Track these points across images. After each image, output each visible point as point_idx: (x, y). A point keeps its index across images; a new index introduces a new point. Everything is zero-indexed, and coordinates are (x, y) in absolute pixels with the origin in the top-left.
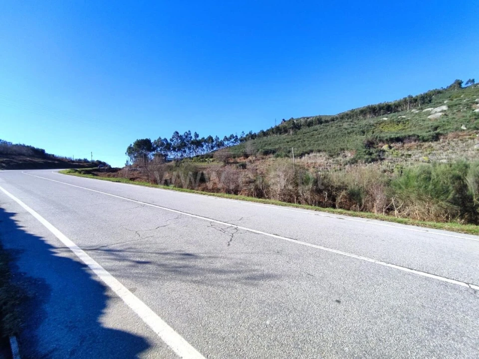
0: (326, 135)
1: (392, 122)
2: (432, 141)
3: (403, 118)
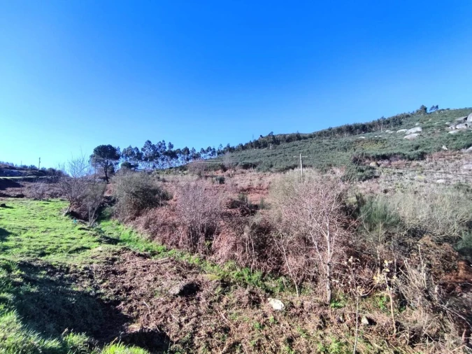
0: (308, 151)
1: (370, 140)
2: (418, 160)
3: (380, 138)
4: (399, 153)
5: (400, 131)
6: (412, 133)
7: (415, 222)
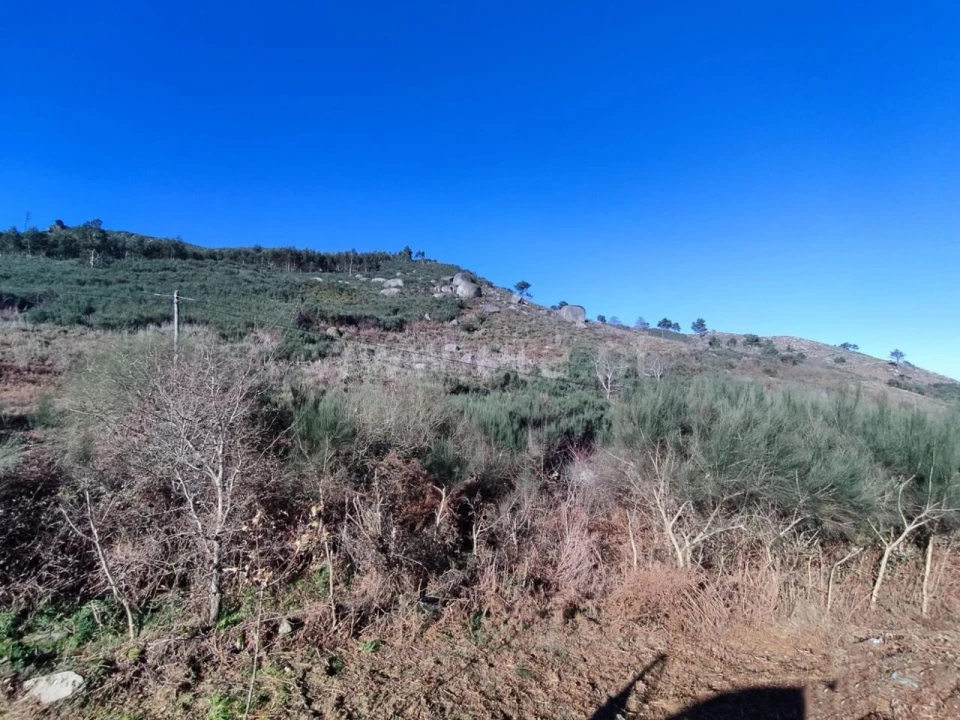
1: (331, 286)
2: (395, 331)
3: (347, 285)
4: (372, 317)
5: (376, 280)
6: (392, 286)
7: (379, 431)
